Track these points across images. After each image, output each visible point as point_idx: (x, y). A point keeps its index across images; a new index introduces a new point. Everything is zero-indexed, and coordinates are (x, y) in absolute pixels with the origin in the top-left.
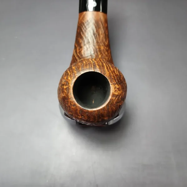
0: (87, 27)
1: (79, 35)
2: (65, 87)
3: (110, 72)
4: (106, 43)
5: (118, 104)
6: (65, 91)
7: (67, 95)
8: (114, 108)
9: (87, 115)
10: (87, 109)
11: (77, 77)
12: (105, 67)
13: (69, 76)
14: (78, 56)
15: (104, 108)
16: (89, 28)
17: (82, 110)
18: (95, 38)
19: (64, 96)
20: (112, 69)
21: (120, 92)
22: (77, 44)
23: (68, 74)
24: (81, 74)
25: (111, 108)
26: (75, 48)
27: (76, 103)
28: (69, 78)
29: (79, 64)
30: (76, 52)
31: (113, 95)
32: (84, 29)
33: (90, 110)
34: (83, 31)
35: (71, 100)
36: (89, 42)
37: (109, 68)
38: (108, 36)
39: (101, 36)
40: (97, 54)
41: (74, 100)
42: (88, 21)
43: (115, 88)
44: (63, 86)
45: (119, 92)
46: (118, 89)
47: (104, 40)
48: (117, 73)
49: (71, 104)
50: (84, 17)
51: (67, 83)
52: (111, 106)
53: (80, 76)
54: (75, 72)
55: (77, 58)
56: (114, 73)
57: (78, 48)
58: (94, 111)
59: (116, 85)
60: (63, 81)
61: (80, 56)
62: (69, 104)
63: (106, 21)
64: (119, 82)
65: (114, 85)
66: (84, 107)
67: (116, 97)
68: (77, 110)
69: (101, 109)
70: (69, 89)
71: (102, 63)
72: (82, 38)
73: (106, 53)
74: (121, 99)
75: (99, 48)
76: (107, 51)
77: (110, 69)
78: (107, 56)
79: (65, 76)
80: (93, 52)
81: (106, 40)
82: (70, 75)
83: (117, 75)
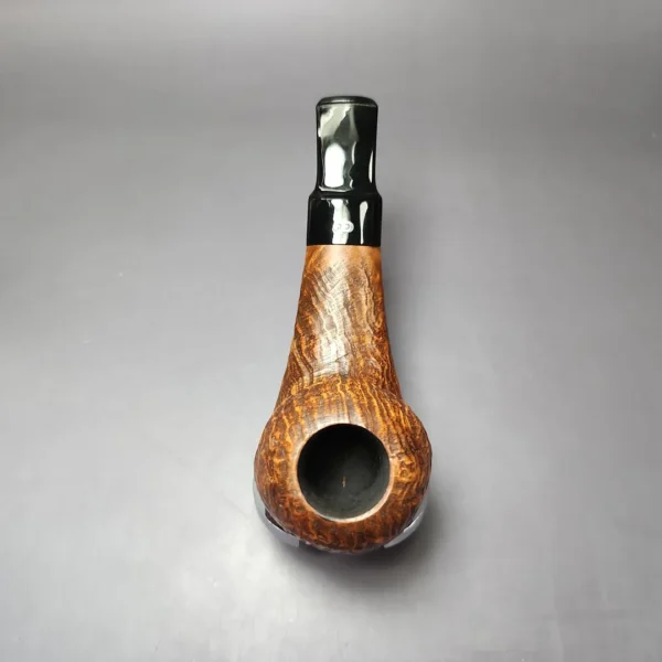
0: (328, 285)
1: (307, 303)
2: (277, 461)
3: (390, 423)
4: (378, 326)
5: (409, 504)
6: (279, 472)
7: (283, 482)
8: (399, 515)
9: (333, 534)
10: (332, 519)
11: (307, 436)
12: (377, 410)
13: (287, 433)
14: (304, 360)
15: (374, 516)
16: (333, 287)
17: (319, 522)
18: (349, 315)
19: (275, 485)
20: (393, 414)
21: (413, 475)
22: (301, 326)
23: (285, 426)
24: (316, 431)
25: (393, 518)
26: (297, 336)
27: (305, 503)
28: (288, 439)
29: (312, 399)
30: (299, 347)
31: (398, 484)
32: (319, 289)
33: (339, 521)
34: (319, 293)
35: (291, 495)
36: (332, 326)
37: (385, 412)
38: (382, 305)
39: (365, 308)
40: (355, 356)
41: (300, 495)
42: (330, 269)
43: (402, 464)
44: (272, 456)
45: (410, 475)
46: (410, 466)
47: (373, 317)
48: (406, 424)
49: (291, 504)
50: (320, 257)
51: (283, 450)
52: (391, 513)
53: (314, 435)
54: (303, 422)
55: (301, 365)
56: (398, 427)
57: (304, 340)
58: (351, 525)
59: (404, 459)
60: (272, 442)
61: (309, 360)
62: (288, 504)
63: (378, 267)
64: (411, 447)
65: (400, 458)
66: (325, 513)
67: (404, 489)
68: (306, 520)
69: (368, 519)
70: (287, 467)
71: (369, 398)
72: (313, 311)
73: (378, 353)
74: (416, 490)
75: (360, 342)
76: (380, 346)
77: (389, 415)
78: (379, 360)
79: (276, 430)
80: (343, 353)
81: (377, 319)
82: (290, 430)
83: (407, 429)
